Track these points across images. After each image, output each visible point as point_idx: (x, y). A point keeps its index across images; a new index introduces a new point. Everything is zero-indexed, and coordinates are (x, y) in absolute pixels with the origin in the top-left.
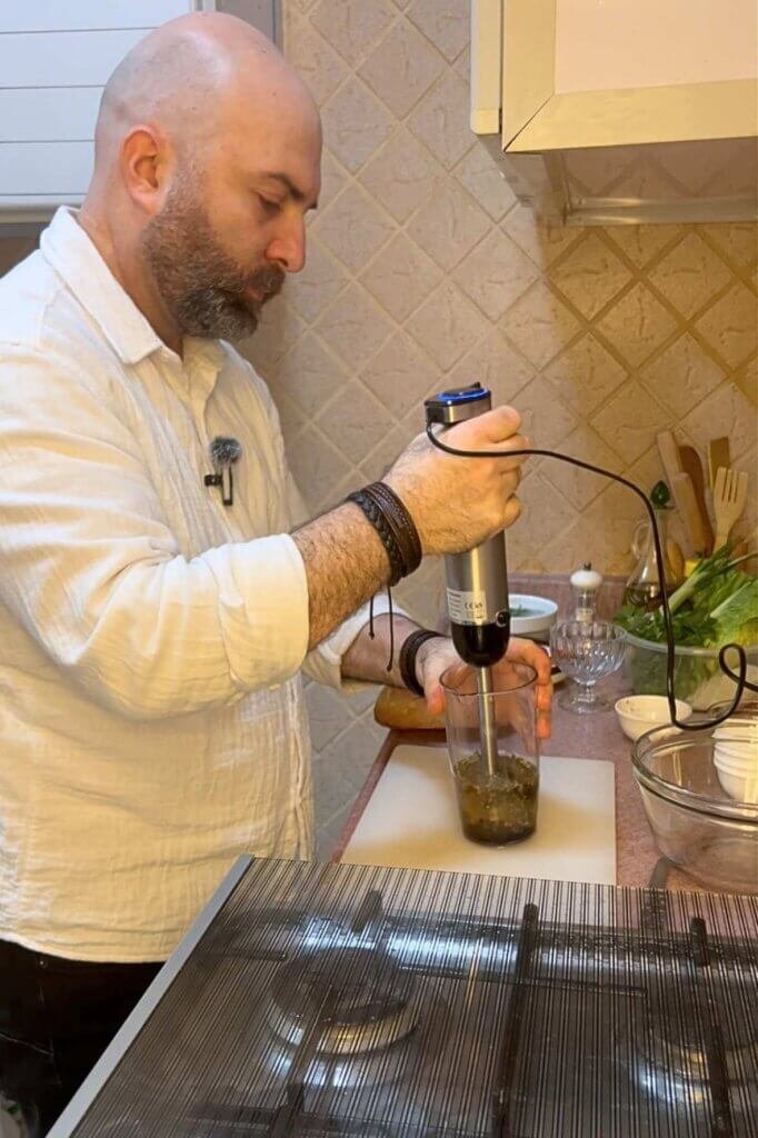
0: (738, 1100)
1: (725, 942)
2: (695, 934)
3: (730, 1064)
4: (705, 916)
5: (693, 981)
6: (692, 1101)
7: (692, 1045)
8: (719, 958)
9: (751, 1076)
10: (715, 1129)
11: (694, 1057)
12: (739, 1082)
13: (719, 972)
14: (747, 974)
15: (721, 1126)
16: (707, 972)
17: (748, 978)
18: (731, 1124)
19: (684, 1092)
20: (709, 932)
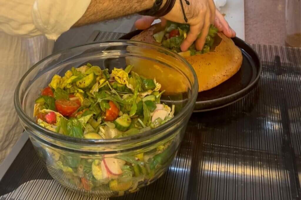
0: (293, 128)
1: (288, 66)
2: (276, 62)
3: (290, 114)
4: (280, 55)
5: (275, 81)
6: (275, 129)
7: (275, 107)
8: (285, 72)
9: (298, 119)
10: (284, 141)
11: (275, 111)
12: (293, 121)
13: (285, 77)
14: (296, 78)
15: (286, 138)
16: (281, 77)
17: (297, 80)
18: (290, 138)
19: (271, 125)
20: (281, 61)
